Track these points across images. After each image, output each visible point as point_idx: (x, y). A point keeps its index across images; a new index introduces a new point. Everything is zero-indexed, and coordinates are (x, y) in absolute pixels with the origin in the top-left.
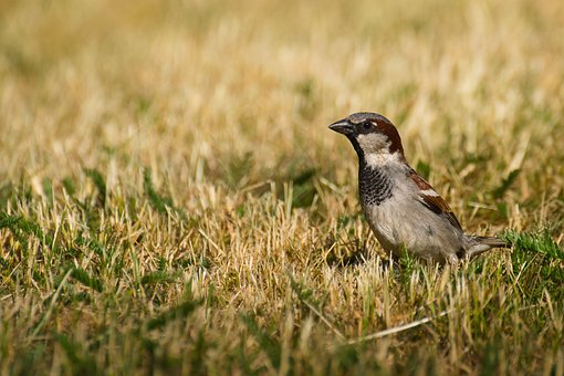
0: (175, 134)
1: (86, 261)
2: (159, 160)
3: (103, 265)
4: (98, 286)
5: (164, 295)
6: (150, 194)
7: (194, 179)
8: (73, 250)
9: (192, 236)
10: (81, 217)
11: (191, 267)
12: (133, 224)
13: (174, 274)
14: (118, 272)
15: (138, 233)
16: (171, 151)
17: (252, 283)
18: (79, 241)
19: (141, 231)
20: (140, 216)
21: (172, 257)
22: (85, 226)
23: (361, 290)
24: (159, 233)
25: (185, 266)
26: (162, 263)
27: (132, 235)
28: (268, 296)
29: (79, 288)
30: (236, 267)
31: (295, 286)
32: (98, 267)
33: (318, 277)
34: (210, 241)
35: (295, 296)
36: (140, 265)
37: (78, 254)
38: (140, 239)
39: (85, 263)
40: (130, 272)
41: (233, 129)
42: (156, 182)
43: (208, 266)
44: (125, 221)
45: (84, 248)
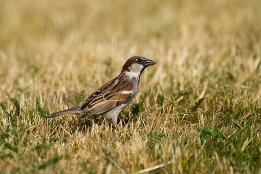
0: (50, 83)
1: (11, 139)
2: (43, 94)
3: (18, 141)
4: (16, 150)
5: (45, 154)
6: (39, 109)
7: (59, 103)
8: (5, 135)
9: (58, 128)
10: (8, 120)
11: (57, 142)
12: (32, 123)
13: (50, 145)
14: (25, 144)
15: (34, 127)
16: (48, 90)
17: (84, 149)
18: (8, 130)
19: (35, 126)
20: (35, 119)
21: (49, 137)
22: (10, 124)
23: (133, 152)
24: (43, 127)
25: (55, 141)
26: (44, 140)
27: (31, 128)
28: (92, 154)
29: (7, 151)
30: (77, 142)
31: (104, 150)
32: (16, 142)
33: (114, 146)
34: (66, 131)
35: (104, 155)
36: (35, 141)
37: (7, 136)
38: (35, 129)
39: (10, 140)
40: (31, 144)
41: (76, 81)
42: (42, 104)
43: (65, 141)
44: (28, 122)
45: (10, 134)
